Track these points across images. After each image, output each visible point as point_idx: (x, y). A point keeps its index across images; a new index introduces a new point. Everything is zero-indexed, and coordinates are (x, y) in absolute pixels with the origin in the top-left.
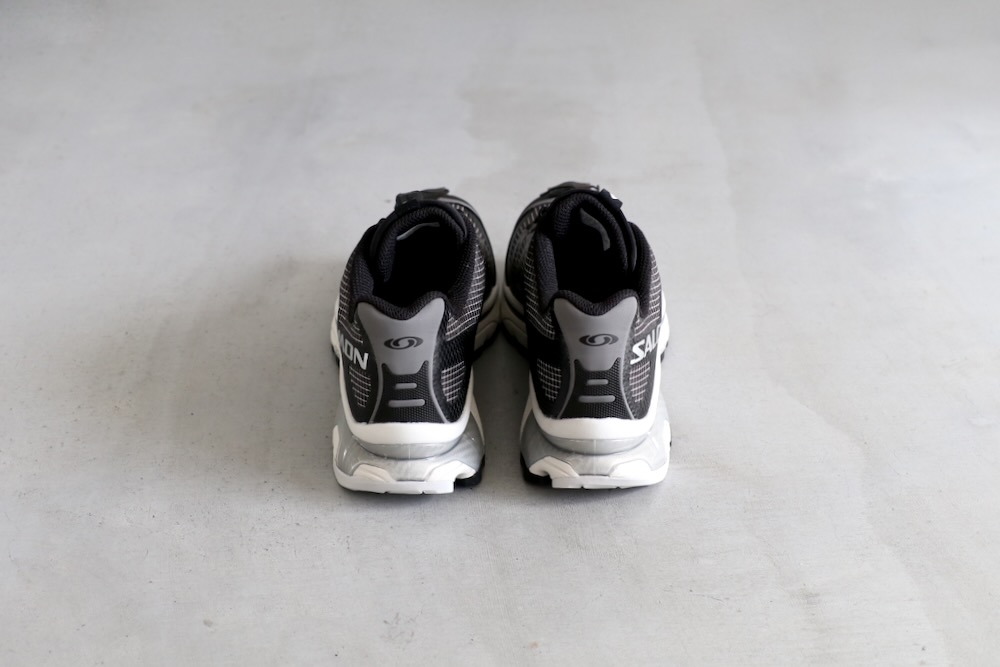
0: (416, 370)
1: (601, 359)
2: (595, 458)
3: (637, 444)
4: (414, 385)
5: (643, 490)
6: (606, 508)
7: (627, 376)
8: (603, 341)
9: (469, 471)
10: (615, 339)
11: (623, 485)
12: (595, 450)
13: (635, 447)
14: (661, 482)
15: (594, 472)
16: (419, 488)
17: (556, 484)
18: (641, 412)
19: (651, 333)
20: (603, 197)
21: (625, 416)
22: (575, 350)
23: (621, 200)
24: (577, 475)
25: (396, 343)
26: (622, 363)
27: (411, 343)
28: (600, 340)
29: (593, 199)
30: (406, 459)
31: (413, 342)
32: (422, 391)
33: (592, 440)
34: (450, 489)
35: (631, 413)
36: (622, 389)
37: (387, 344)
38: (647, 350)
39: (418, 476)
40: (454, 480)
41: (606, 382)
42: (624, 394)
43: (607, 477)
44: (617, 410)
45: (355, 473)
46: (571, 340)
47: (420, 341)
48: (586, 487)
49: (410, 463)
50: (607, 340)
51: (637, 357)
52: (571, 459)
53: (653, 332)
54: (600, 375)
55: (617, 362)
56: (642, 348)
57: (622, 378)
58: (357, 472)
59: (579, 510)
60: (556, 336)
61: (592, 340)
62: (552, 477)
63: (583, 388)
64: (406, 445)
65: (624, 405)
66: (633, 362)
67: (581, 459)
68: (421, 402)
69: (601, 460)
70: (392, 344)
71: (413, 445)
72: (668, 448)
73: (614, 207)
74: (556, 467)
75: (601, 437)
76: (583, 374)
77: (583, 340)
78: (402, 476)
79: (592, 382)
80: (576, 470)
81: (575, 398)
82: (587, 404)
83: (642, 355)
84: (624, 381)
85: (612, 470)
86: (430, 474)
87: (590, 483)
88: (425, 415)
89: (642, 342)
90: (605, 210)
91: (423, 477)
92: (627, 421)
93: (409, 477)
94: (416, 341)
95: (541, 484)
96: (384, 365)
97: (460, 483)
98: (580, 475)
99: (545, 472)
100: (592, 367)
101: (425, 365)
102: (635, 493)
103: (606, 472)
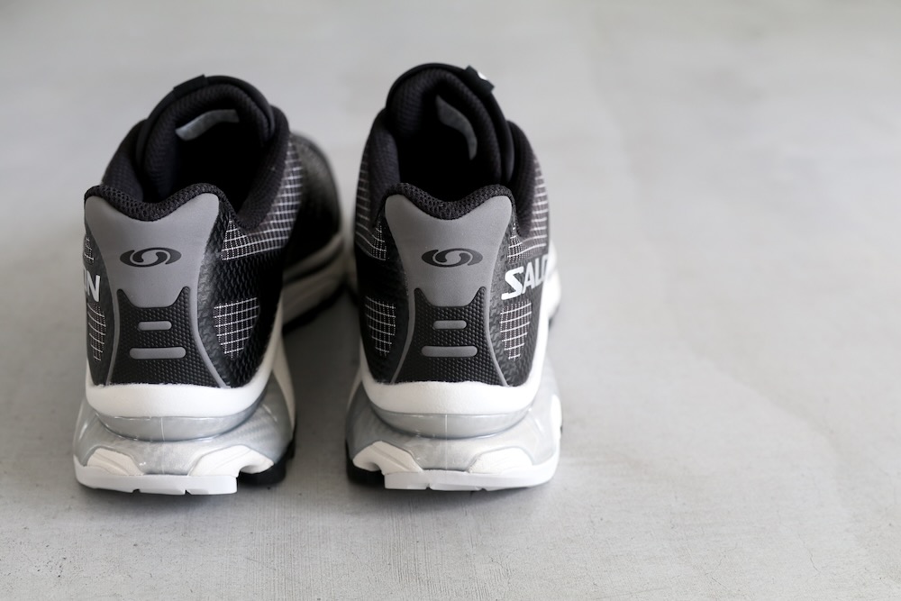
0: (169, 300)
1: (455, 287)
2: (446, 444)
3: (512, 424)
4: (168, 325)
5: (521, 494)
6: (465, 520)
7: (496, 319)
8: (458, 259)
9: (262, 462)
10: (478, 258)
11: (491, 485)
12: (447, 432)
13: (507, 429)
14: (547, 483)
15: (446, 465)
16: (179, 486)
17: (390, 483)
18: (518, 376)
19: (533, 261)
20: (468, 76)
21: (494, 380)
22: (415, 274)
23: (492, 81)
24: (421, 470)
25: (138, 257)
26: (488, 296)
27: (161, 258)
28: (453, 258)
29: (453, 77)
30: (159, 441)
31: (166, 256)
32: (180, 334)
33: (442, 416)
34: (231, 487)
35: (502, 376)
36: (489, 337)
37: (125, 258)
38: (527, 283)
39: (178, 467)
40: (237, 475)
41: (463, 324)
42: (491, 345)
43: (465, 473)
44: (481, 370)
45: (89, 463)
46: (409, 258)
47: (175, 256)
48: (433, 487)
49: (165, 447)
50: (464, 258)
51: (512, 290)
52: (411, 444)
53: (537, 261)
54: (454, 313)
55: (480, 294)
56: (520, 277)
57: (487, 321)
58: (92, 460)
59: (424, 522)
60: (388, 254)
61: (442, 257)
62: (383, 473)
63: (428, 335)
64: (158, 418)
65: (491, 362)
66: (506, 296)
67: (427, 443)
68: (180, 352)
69: (456, 446)
70: (133, 258)
71: (167, 418)
72: (557, 435)
73: (483, 91)
74: (389, 456)
75: (456, 411)
76: (430, 312)
77: (428, 257)
78: (153, 466)
79: (441, 324)
80: (419, 463)
81: (416, 348)
82: (435, 358)
83: (519, 289)
84: (491, 324)
85: (474, 461)
86: (196, 463)
87: (439, 481)
88: (189, 372)
89: (520, 270)
90: (470, 93)
91: (185, 469)
92: (497, 388)
93: (163, 468)
94: (169, 256)
95: (369, 482)
96: (120, 292)
97: (247, 480)
98: (425, 469)
99: (375, 466)
100: (441, 300)
101: (184, 293)
102: (509, 499)
103: (464, 465)
